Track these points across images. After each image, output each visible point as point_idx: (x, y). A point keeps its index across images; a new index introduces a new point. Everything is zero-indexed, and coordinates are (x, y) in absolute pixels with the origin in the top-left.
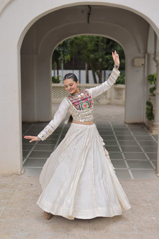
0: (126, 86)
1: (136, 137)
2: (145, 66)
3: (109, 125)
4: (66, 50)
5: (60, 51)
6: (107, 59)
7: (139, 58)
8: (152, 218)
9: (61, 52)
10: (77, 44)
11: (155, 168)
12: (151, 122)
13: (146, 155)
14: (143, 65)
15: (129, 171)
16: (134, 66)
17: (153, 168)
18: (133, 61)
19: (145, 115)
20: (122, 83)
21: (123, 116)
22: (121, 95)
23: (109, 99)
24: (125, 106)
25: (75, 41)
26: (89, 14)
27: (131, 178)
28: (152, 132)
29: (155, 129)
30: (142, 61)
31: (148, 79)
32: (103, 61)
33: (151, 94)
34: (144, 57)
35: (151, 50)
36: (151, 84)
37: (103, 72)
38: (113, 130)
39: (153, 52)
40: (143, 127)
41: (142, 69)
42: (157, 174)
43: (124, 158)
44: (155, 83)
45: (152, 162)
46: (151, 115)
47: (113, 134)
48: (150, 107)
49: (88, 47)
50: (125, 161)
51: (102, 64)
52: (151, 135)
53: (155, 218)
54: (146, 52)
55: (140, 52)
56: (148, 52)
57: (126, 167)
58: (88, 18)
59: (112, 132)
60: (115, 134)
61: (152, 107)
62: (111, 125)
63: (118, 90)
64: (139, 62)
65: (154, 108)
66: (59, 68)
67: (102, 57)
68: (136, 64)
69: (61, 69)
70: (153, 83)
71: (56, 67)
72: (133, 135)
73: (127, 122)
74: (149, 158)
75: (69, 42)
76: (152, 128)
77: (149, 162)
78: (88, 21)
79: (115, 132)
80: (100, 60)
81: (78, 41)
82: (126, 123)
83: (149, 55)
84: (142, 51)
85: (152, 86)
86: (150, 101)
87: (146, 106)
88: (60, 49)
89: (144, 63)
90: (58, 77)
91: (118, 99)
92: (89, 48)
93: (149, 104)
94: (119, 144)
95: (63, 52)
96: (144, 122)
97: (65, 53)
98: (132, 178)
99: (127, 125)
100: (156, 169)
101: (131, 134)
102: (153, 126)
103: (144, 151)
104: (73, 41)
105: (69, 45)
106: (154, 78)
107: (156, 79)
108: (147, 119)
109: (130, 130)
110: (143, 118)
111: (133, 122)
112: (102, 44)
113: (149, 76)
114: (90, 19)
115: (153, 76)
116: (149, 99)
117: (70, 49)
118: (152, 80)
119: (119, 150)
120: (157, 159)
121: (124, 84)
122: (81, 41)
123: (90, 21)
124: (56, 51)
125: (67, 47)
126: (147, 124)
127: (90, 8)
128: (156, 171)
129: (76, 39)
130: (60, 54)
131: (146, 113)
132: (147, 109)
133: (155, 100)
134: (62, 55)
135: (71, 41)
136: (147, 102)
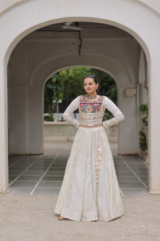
1: (128, 165)
2: (136, 97)
4: (60, 89)
5: (54, 89)
7: (131, 88)
8: (141, 226)
10: (71, 84)
12: (144, 152)
13: (139, 178)
16: (126, 96)
17: (145, 188)
18: (125, 92)
19: (139, 146)
21: (117, 150)
22: (115, 132)
25: (69, 80)
26: (80, 46)
28: (145, 161)
29: (148, 157)
30: (134, 92)
31: (141, 109)
33: (145, 124)
34: (136, 88)
35: (141, 80)
36: (144, 113)
40: (136, 158)
41: (134, 99)
42: (148, 192)
44: (147, 113)
45: (144, 183)
46: (144, 145)
48: (143, 137)
52: (144, 163)
53: (144, 226)
54: (138, 83)
55: (131, 83)
58: (80, 50)
61: (145, 137)
63: (112, 127)
64: (131, 92)
65: (147, 138)
68: (128, 94)
70: (145, 112)
72: (126, 163)
73: (121, 154)
74: (141, 181)
76: (146, 157)
78: (80, 53)
81: (71, 81)
82: (119, 155)
83: (140, 85)
84: (133, 82)
85: (144, 116)
86: (143, 131)
87: (139, 136)
89: (135, 94)
90: (52, 115)
91: (113, 136)
93: (142, 134)
96: (138, 153)
97: (59, 91)
98: (123, 195)
99: (120, 156)
100: (148, 188)
103: (136, 175)
104: (67, 81)
105: (62, 83)
106: (147, 107)
107: (148, 109)
108: (141, 149)
109: (123, 160)
110: (137, 149)
111: (126, 154)
113: (141, 106)
116: (142, 129)
118: (145, 110)
122: (75, 81)
123: (81, 53)
124: (50, 88)
125: (60, 85)
126: (141, 155)
127: (81, 40)
128: (148, 190)
129: (70, 78)
130: (53, 92)
131: (140, 143)
132: (140, 139)
133: (147, 129)
134: (55, 93)
135: (65, 80)
136: (140, 132)
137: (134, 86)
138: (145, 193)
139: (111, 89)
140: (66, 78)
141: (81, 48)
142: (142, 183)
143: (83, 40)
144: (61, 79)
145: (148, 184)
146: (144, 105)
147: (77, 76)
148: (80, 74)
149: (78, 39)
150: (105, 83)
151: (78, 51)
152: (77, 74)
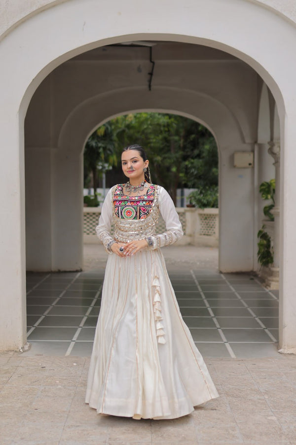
0: (220, 211)
1: (239, 293)
2: (253, 168)
3: (190, 277)
4: (110, 147)
5: (100, 148)
6: (186, 166)
7: (244, 151)
8: (269, 418)
9: (101, 150)
10: (130, 137)
11: (275, 340)
12: (267, 269)
13: (259, 321)
14: (250, 164)
15: (227, 345)
16: (235, 167)
17: (272, 341)
18: (232, 158)
19: (256, 257)
20: (213, 206)
21: (217, 262)
22: (212, 227)
23: (190, 236)
24: (219, 247)
25: (127, 130)
26: (151, 74)
27: (230, 356)
28: (269, 285)
29: (274, 279)
30: (248, 158)
31: (261, 191)
32: (178, 171)
33: (267, 218)
34: (253, 151)
35: (263, 136)
36: (267, 198)
37: (179, 191)
38: (197, 283)
39: (269, 139)
40: (252, 279)
41: (248, 172)
42: (278, 350)
43: (218, 326)
44: (272, 198)
45: (270, 331)
46: (267, 255)
47: (197, 289)
48: (265, 242)
49: (150, 143)
50: (220, 330)
51: (176, 176)
52: (267, 290)
54: (256, 142)
55: (244, 142)
56: (259, 141)
57: (221, 339)
58: (150, 81)
59: (196, 287)
60: (200, 290)
61: (269, 241)
62: (194, 276)
63: (206, 219)
64: (244, 159)
65: (272, 244)
66: (97, 185)
67: (177, 163)
68: (237, 162)
69: (101, 187)
70: (269, 196)
71: (92, 183)
72: (233, 290)
73: (224, 271)
74: (263, 326)
75: (115, 134)
76: (270, 278)
77: (264, 332)
78: (150, 86)
79: (201, 287)
80: (174, 169)
81: (132, 131)
82: (221, 272)
83: (261, 147)
84: (248, 140)
85: (268, 203)
86: (265, 231)
87: (257, 240)
88: (100, 145)
89: (252, 162)
90: (96, 196)
91: (207, 235)
92: (152, 145)
93: (263, 236)
94: (208, 305)
95: (105, 149)
96: (255, 270)
97: (109, 152)
98: (233, 355)
99: (222, 276)
100: (278, 342)
101: (231, 290)
102: (272, 274)
103: (254, 316)
104: (124, 131)
105: (115, 137)
106: (272, 188)
107: (274, 190)
108: (260, 264)
109: (228, 284)
110: (252, 262)
111: (234, 271)
112: (176, 138)
113: (262, 185)
114: (152, 84)
115: (269, 185)
116: (264, 227)
117: (116, 145)
118: (268, 192)
119: (209, 314)
120: (278, 327)
121: (217, 207)
122: (138, 132)
123: (152, 87)
124: (92, 146)
125: (111, 140)
126: (260, 274)
127: (153, 63)
128: (278, 345)
129: (129, 127)
130: (99, 154)
131: (259, 253)
132: (260, 245)
133: (273, 228)
134: (102, 156)
135: (118, 131)
136: (260, 232)
137: (248, 148)
138: (271, 352)
139: (203, 144)
140: (122, 126)
141: (153, 77)
142: (266, 331)
143: (157, 62)
144: (113, 127)
145: (276, 334)
146: (267, 183)
147: (141, 123)
148: (147, 119)
149: (148, 62)
150: (193, 136)
151: (147, 83)
152: (142, 119)
